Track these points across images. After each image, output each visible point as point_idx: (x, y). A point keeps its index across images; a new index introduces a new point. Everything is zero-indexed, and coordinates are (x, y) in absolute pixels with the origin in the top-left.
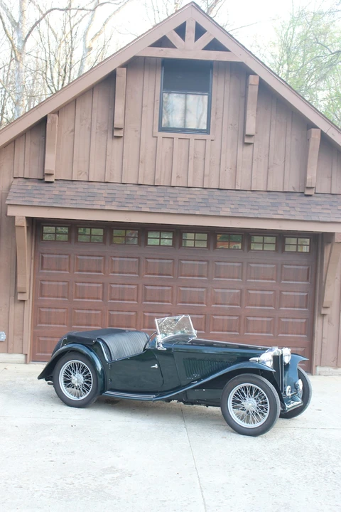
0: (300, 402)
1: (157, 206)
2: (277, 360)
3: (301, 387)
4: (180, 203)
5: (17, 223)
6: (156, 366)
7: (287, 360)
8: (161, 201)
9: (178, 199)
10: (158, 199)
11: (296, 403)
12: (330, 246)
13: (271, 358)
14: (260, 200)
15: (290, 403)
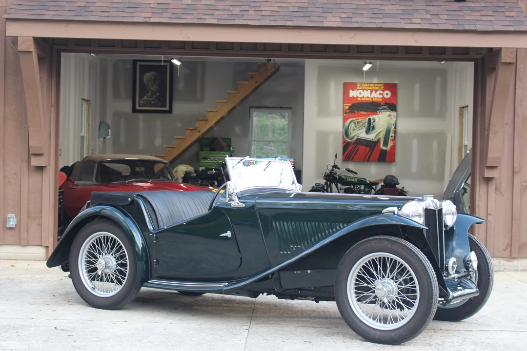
0: (474, 290)
1: (230, 17)
2: (433, 216)
3: (475, 264)
4: (264, 13)
5: (21, 47)
6: (229, 234)
7: (450, 220)
8: (236, 10)
9: (262, 8)
10: (231, 8)
11: (468, 291)
12: (494, 75)
13: (422, 212)
14: (386, 7)
15: (455, 290)
